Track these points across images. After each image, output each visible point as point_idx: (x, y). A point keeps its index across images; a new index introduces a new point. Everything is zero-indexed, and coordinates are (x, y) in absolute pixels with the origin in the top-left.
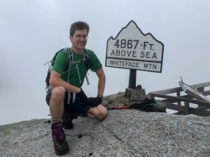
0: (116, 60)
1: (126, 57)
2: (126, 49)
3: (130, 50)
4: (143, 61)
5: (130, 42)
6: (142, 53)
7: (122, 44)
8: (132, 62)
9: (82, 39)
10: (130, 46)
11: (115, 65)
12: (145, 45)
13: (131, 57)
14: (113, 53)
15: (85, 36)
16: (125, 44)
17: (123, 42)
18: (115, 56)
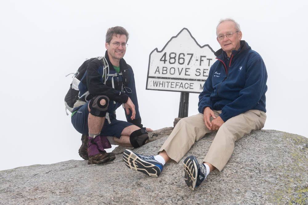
0: (161, 80)
1: (177, 75)
2: (176, 65)
3: (181, 67)
4: (199, 80)
5: (182, 56)
6: (198, 70)
7: (171, 58)
8: (184, 82)
9: (120, 47)
10: (181, 61)
11: (161, 88)
12: (201, 60)
13: (183, 76)
14: (157, 70)
15: (124, 44)
16: (174, 58)
17: (173, 56)
18: (161, 75)
